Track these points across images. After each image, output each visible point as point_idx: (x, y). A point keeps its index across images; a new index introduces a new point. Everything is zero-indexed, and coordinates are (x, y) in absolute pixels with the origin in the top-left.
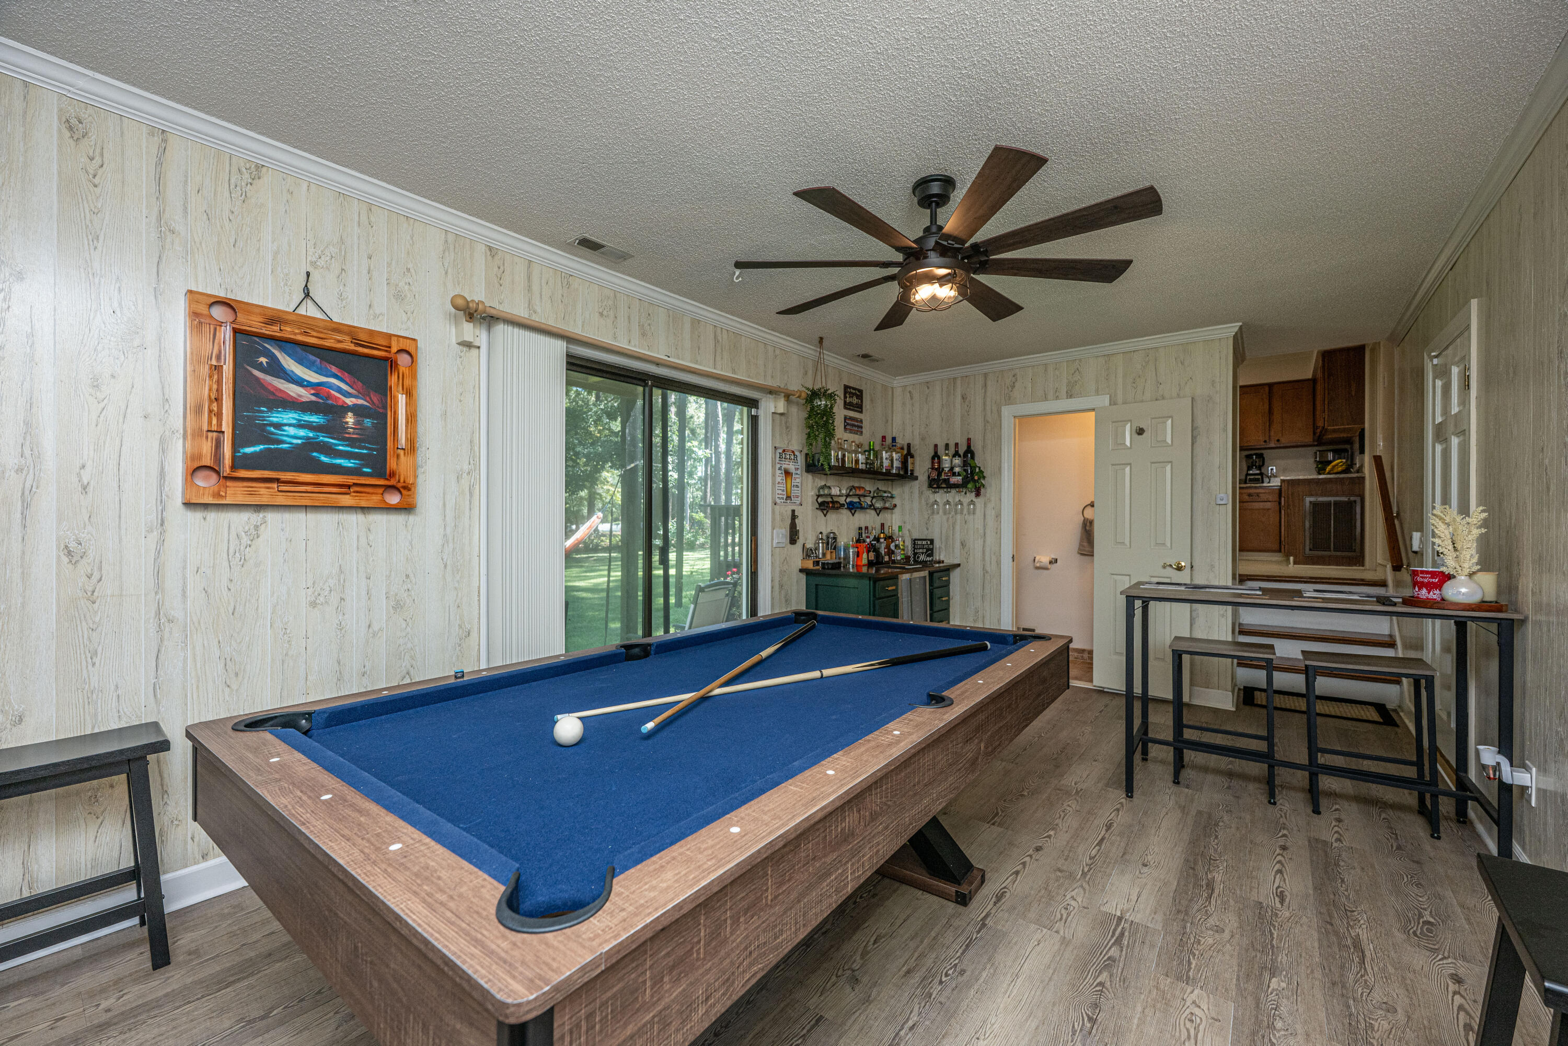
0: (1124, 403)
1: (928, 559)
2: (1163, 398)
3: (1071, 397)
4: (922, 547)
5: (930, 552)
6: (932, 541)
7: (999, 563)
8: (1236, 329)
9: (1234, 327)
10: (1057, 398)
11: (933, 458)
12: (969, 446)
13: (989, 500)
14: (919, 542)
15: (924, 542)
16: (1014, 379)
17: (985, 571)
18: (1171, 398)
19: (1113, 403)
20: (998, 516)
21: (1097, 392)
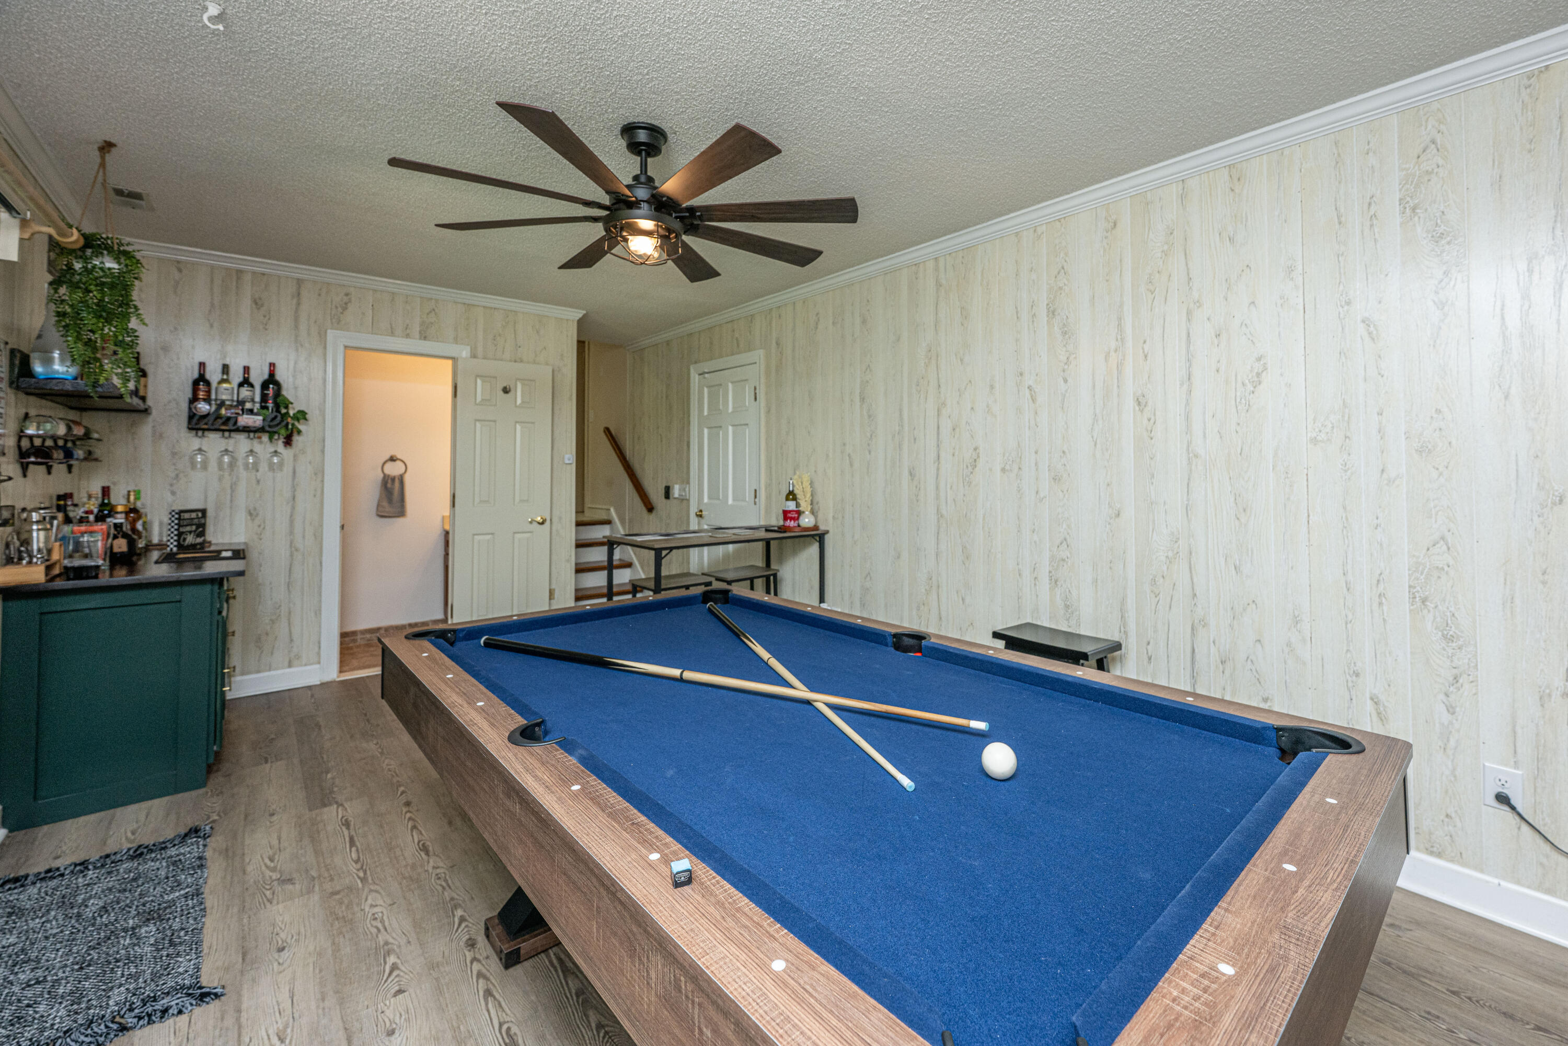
0: (485, 358)
1: (199, 540)
2: (521, 361)
3: (425, 338)
4: (190, 522)
5: (201, 529)
6: (204, 512)
7: (318, 537)
8: (581, 316)
9: (579, 314)
10: (408, 336)
11: (196, 383)
12: (272, 374)
13: (303, 452)
14: (186, 516)
15: (194, 515)
16: (346, 299)
17: (293, 548)
18: (528, 362)
19: (474, 356)
20: (319, 472)
21: (456, 340)
